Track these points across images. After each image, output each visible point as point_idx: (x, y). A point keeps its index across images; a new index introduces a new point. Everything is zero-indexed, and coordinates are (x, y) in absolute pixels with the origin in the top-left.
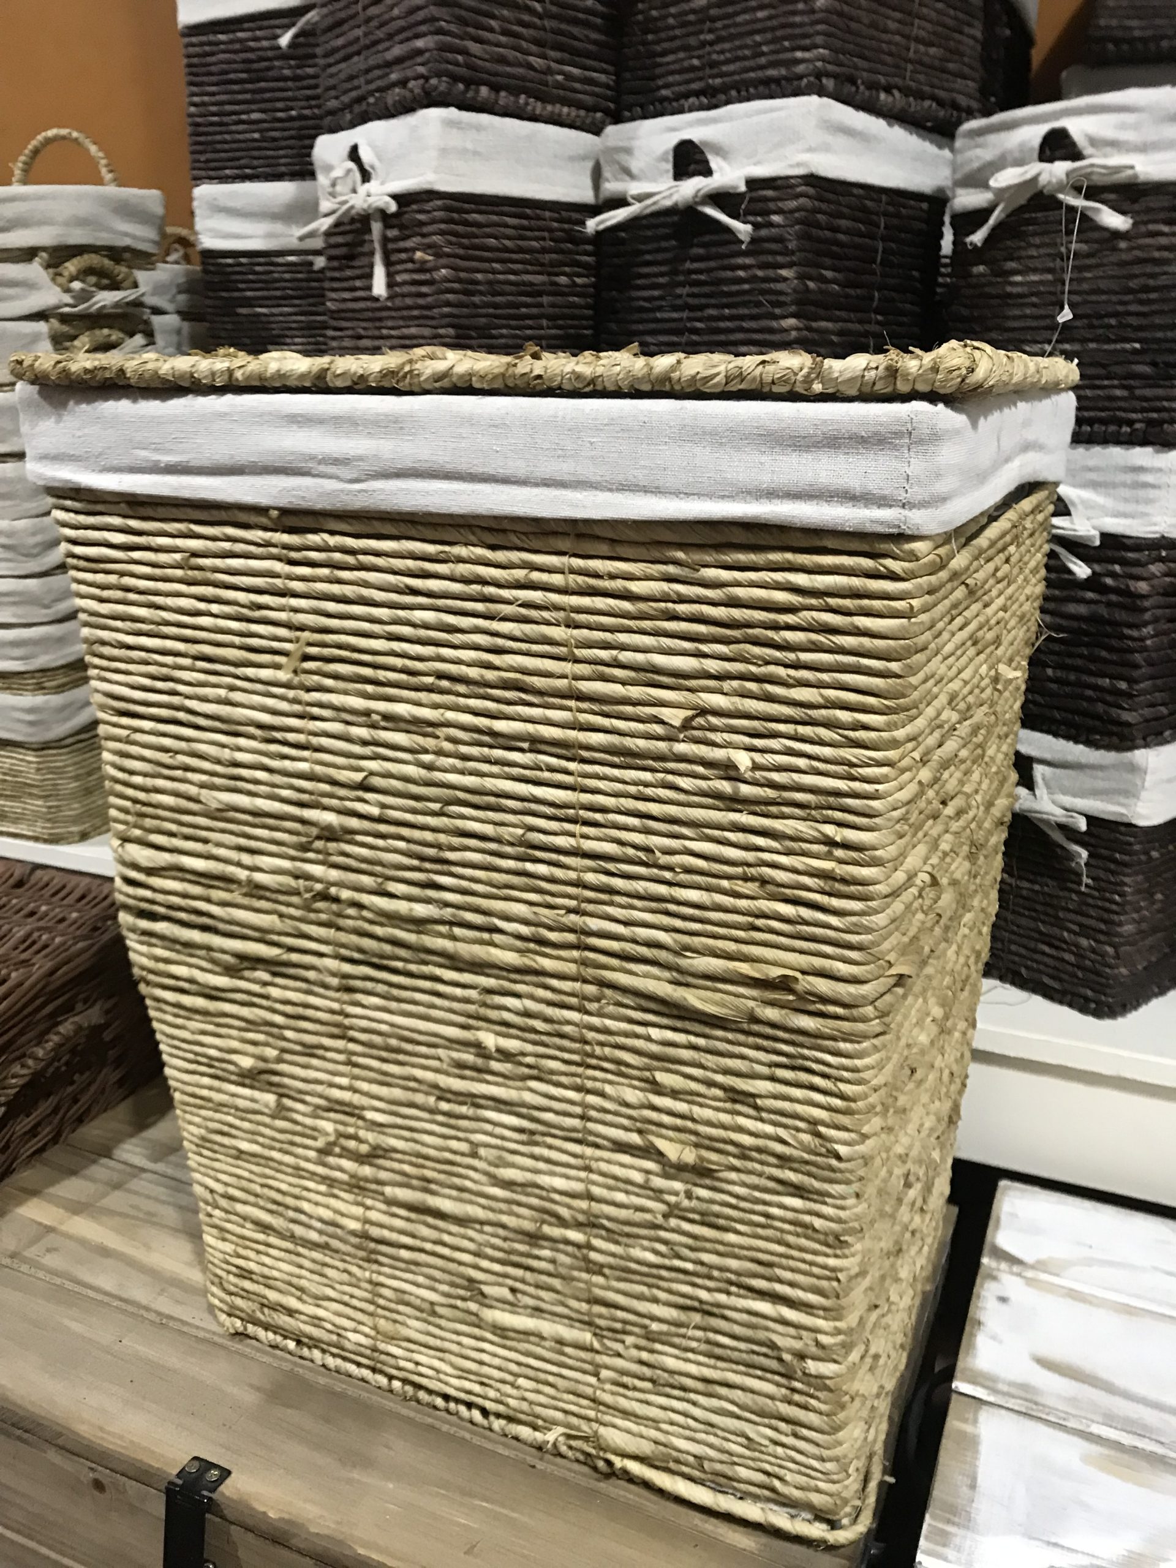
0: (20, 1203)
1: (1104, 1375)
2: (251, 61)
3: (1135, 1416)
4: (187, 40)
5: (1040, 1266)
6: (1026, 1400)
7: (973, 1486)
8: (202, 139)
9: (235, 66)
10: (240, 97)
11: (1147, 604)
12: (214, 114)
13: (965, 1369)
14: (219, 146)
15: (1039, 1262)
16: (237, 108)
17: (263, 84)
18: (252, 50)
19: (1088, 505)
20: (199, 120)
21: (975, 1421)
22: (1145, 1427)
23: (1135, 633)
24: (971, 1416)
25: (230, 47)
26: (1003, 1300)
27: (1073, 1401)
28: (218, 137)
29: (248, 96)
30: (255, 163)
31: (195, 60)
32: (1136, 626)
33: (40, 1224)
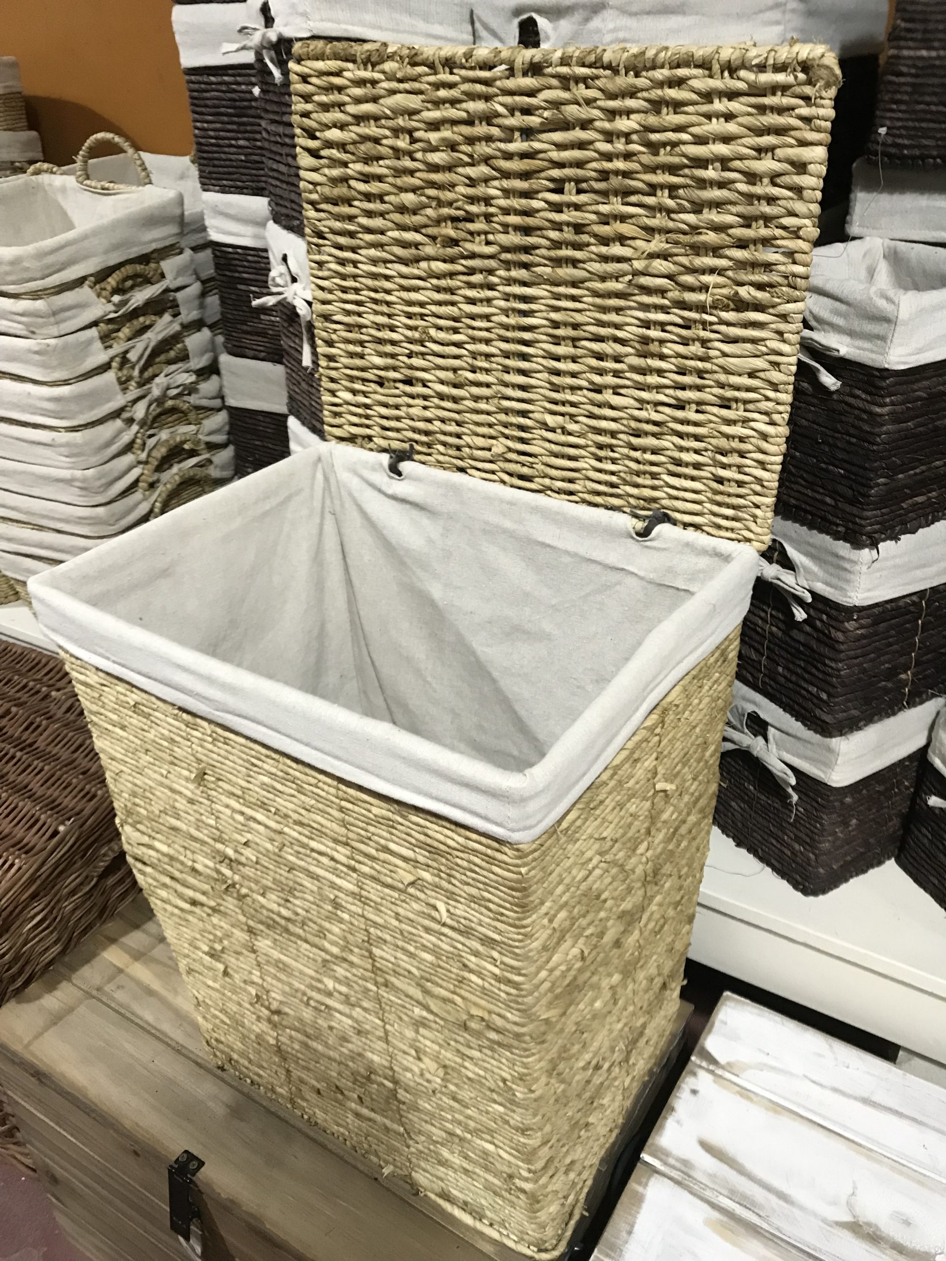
0: (104, 949)
1: (741, 1159)
2: (235, 100)
3: (749, 1193)
4: (187, 77)
5: (728, 1067)
6: (682, 1172)
7: (630, 1233)
8: (205, 155)
9: (224, 103)
10: (229, 127)
11: (842, 647)
12: (212, 138)
13: (652, 1144)
14: (216, 162)
15: (729, 1064)
16: (228, 134)
17: (245, 119)
18: (235, 91)
19: (807, 570)
20: (202, 140)
21: (646, 1185)
22: (753, 1203)
23: (833, 665)
24: (644, 1180)
25: (219, 87)
26: (694, 1092)
27: (712, 1176)
28: (216, 155)
29: (235, 127)
30: (244, 178)
31: (195, 94)
32: (836, 661)
33: (115, 966)
